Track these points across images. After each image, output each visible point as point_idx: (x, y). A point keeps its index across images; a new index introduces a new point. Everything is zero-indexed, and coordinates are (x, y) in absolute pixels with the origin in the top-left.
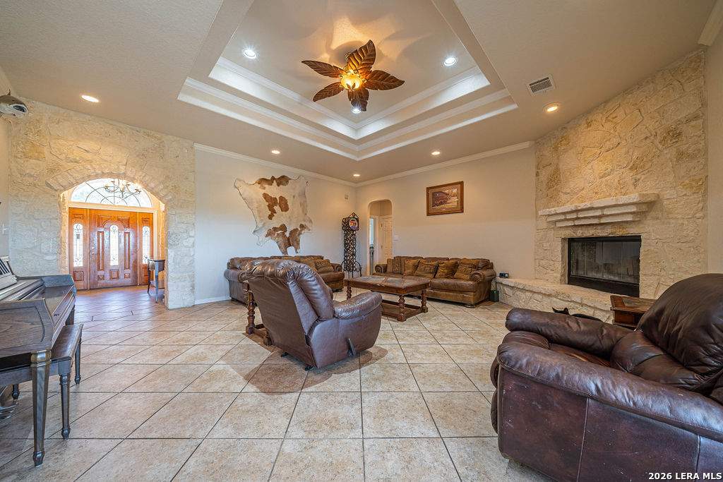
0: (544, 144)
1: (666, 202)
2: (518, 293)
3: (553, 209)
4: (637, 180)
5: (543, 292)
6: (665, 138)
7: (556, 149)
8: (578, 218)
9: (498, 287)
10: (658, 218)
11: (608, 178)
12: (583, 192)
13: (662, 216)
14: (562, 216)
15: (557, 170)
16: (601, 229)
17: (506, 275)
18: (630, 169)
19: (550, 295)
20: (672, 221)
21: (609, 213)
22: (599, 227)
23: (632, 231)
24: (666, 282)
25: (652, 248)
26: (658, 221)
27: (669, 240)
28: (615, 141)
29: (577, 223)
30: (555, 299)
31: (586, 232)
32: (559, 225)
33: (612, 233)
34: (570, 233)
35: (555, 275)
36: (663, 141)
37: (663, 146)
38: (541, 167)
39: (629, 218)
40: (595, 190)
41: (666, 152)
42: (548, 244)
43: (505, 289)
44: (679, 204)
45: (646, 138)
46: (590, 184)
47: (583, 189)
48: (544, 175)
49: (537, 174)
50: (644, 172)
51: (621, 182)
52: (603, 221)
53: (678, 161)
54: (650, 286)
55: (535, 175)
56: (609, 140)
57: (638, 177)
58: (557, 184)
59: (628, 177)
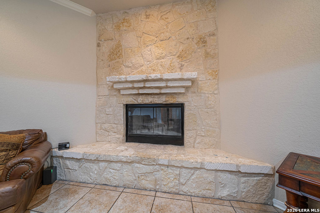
0: (106, 20)
1: (200, 83)
2: (88, 165)
3: (123, 76)
4: (182, 66)
5: (124, 160)
6: (199, 41)
7: (118, 27)
8: (144, 88)
9: (55, 162)
10: (195, 92)
11: (162, 60)
12: (143, 67)
13: (197, 91)
14: (129, 84)
15: (119, 46)
16: (157, 98)
17: (68, 145)
18: (178, 57)
19: (132, 162)
20: (203, 95)
21: (171, 85)
22: (156, 97)
23: (179, 100)
24: (201, 134)
25: (192, 112)
26: (195, 94)
27: (201, 107)
28: (168, 35)
29: (141, 91)
30: (138, 165)
31: (146, 99)
32: (122, 92)
33: (166, 101)
34: (131, 100)
35: (117, 136)
36: (197, 43)
37: (198, 46)
38: (103, 40)
39: (183, 90)
40: (153, 68)
41: (199, 50)
42: (110, 109)
43: (68, 162)
44: (206, 84)
45: (188, 38)
46: (148, 63)
47: (143, 66)
48: (106, 47)
49: (99, 45)
50: (188, 61)
51: (172, 65)
52: (163, 91)
53: (206, 57)
54: (191, 137)
55: (96, 45)
56: (163, 33)
57: (183, 63)
58: (119, 57)
59: (176, 62)
